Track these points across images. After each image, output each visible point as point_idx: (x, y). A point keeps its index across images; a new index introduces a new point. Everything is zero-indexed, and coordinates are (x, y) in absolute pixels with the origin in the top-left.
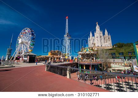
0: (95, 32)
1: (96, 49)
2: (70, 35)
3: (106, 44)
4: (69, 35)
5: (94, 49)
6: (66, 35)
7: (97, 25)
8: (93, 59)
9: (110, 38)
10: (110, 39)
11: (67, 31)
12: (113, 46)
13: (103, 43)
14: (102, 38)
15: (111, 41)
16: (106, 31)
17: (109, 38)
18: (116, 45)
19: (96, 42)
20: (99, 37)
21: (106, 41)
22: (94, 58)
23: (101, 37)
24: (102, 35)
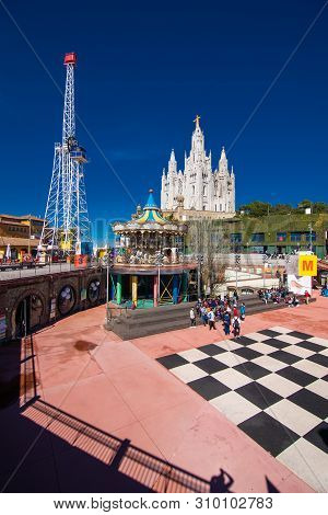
0: (188, 155)
1: (184, 219)
2: (82, 149)
3: (218, 202)
4: (80, 146)
5: (176, 216)
6: (65, 146)
7: (198, 128)
8: (169, 253)
9: (233, 183)
10: (232, 186)
11: (68, 126)
12: (238, 212)
13: (209, 199)
14: (207, 179)
15: (233, 193)
16: (223, 155)
17: (229, 183)
18: (245, 209)
19: (187, 193)
20: (199, 175)
21: (218, 194)
22: (173, 250)
23: (204, 176)
24: (209, 167)
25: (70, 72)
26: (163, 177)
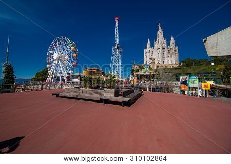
0: (156, 40)
1: (155, 68)
2: (121, 48)
3: (170, 59)
5: (152, 67)
7: (160, 29)
9: (177, 51)
10: (177, 52)
12: (180, 63)
13: (166, 59)
14: (165, 50)
15: (177, 55)
16: (172, 39)
17: (175, 51)
18: (183, 62)
19: (155, 56)
20: (161, 49)
21: (170, 56)
23: (163, 49)
24: (166, 45)
25: (117, 23)
26: (145, 50)
